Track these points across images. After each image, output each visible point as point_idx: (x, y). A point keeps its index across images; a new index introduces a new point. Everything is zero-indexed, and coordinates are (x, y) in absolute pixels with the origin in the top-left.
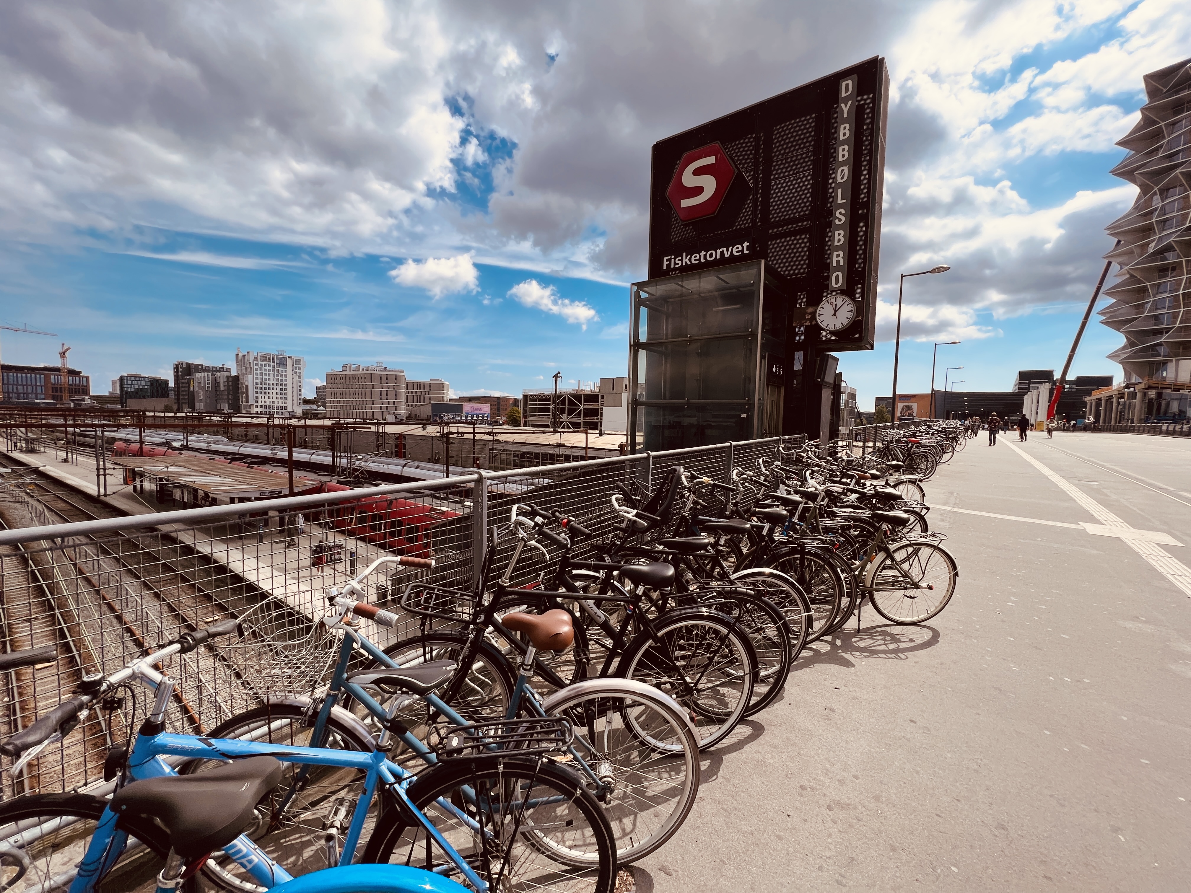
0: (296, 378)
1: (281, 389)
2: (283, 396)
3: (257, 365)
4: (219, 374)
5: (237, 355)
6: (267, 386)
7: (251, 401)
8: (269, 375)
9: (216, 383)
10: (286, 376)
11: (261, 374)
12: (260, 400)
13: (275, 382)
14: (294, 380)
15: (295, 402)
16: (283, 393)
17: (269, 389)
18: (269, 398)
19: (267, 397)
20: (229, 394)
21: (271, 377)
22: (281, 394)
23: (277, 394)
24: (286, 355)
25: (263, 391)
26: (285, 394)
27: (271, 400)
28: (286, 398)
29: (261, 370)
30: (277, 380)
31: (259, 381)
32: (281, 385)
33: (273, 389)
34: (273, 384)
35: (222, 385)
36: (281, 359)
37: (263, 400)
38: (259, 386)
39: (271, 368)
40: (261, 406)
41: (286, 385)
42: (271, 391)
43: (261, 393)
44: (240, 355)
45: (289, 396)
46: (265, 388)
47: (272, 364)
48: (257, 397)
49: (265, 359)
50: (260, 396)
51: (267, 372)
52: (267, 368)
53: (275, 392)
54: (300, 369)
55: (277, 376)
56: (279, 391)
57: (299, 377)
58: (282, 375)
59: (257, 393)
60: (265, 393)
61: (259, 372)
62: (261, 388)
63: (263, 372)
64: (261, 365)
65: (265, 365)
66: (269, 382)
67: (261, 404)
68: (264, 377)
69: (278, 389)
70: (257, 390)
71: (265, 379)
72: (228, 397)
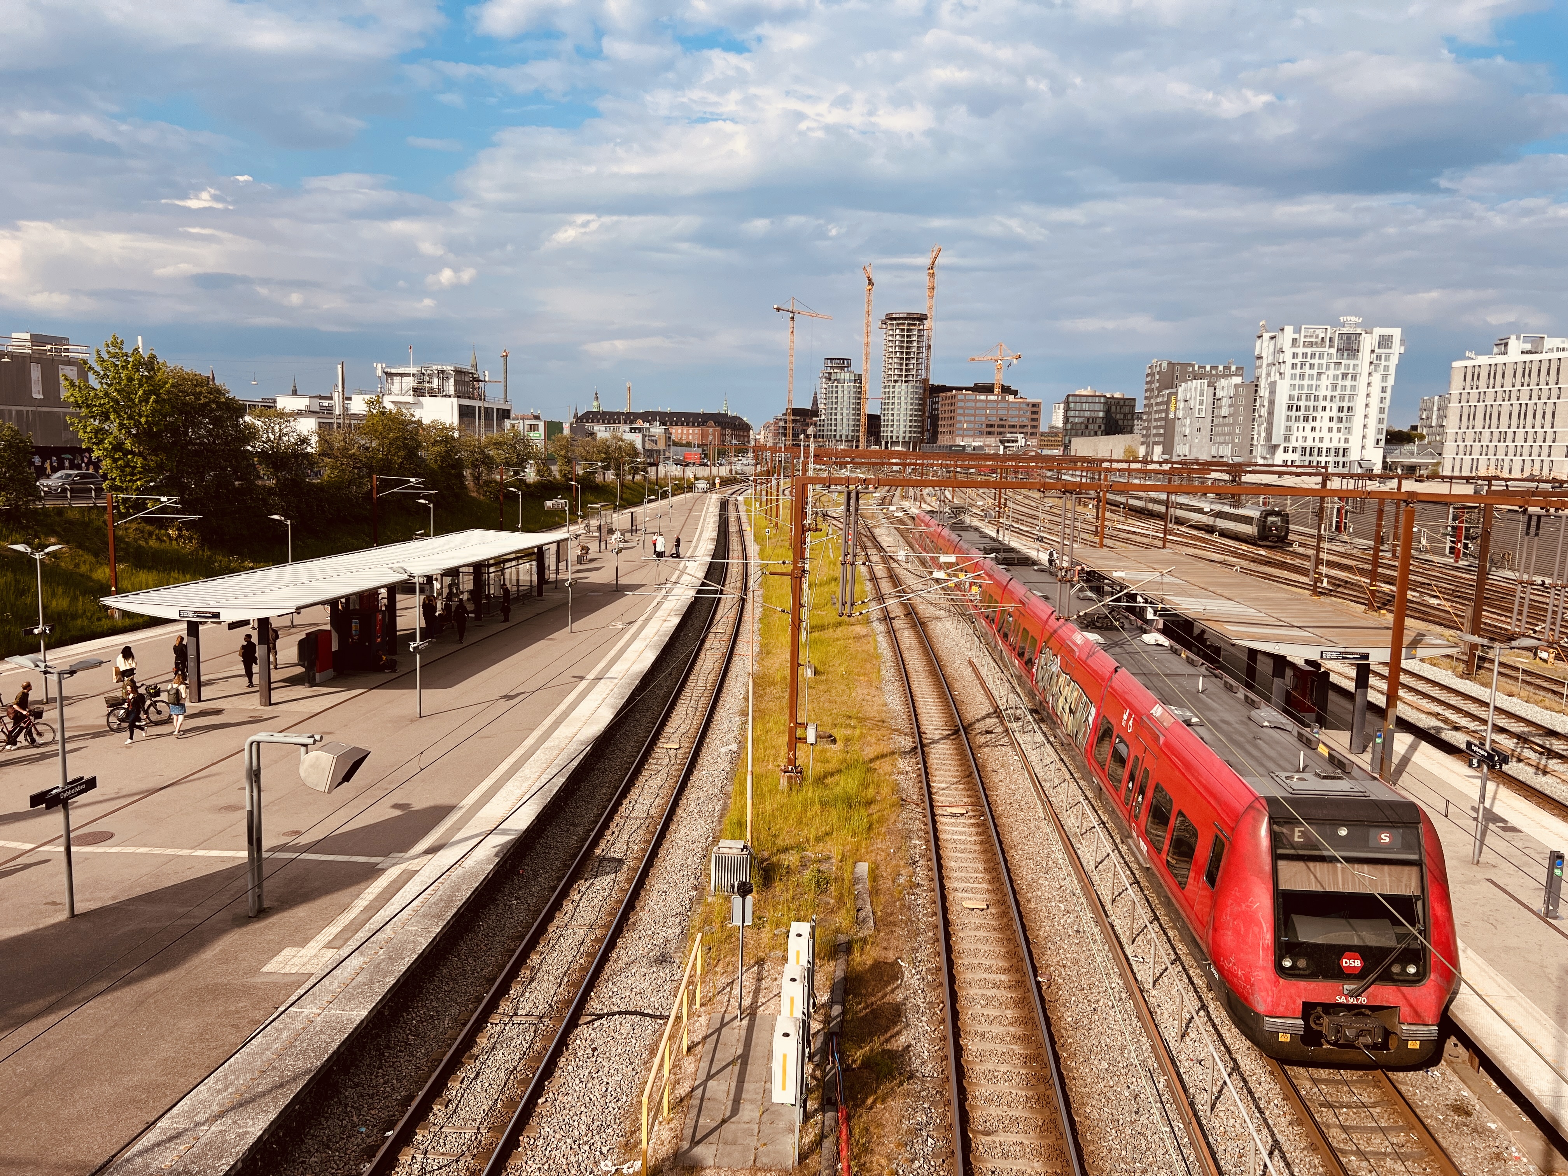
0: (1377, 380)
1: (1341, 409)
2: (1344, 425)
6: (1312, 404)
7: (1277, 438)
8: (1319, 375)
10: (1354, 377)
11: (1302, 376)
12: (1294, 434)
14: (1373, 387)
15: (1369, 438)
16: (1344, 418)
18: (1313, 429)
19: (1308, 428)
20: (1235, 423)
21: (1325, 382)
22: (1340, 420)
23: (1331, 419)
25: (1302, 413)
26: (1350, 420)
28: (1349, 430)
29: (1303, 366)
30: (1335, 387)
32: (1343, 398)
33: (1324, 409)
34: (1325, 398)
36: (1348, 337)
38: (1296, 403)
39: (1324, 361)
40: (1296, 449)
41: (1352, 398)
45: (1357, 425)
46: (1307, 409)
47: (1327, 351)
48: (1289, 429)
49: (1315, 340)
50: (1295, 425)
52: (1316, 361)
53: (1327, 415)
54: (1388, 357)
55: (1336, 377)
56: (1335, 413)
57: (1385, 378)
58: (1345, 376)
59: (1289, 419)
60: (1306, 419)
62: (1299, 408)
63: (1308, 372)
64: (1305, 355)
65: (1313, 356)
66: (1316, 393)
67: (1295, 445)
68: (1307, 382)
69: (1336, 409)
70: (1289, 414)
71: (1310, 386)
72: (1234, 430)
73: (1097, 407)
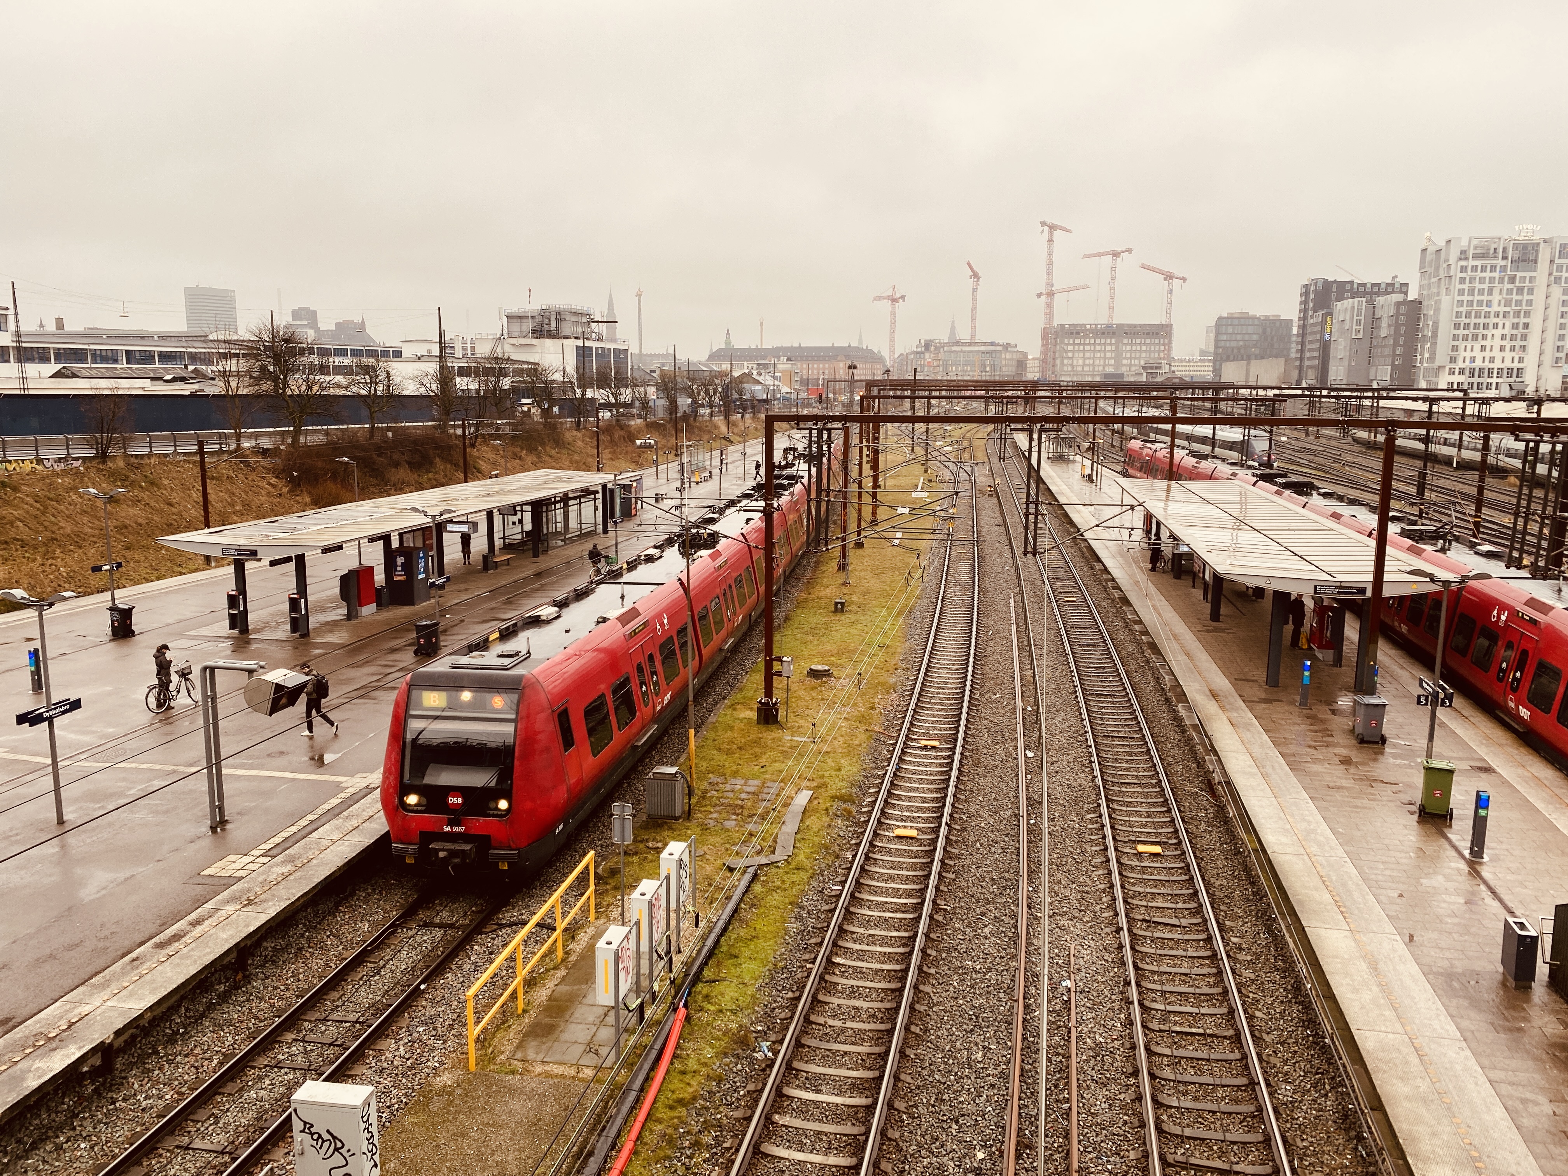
1: (1515, 326)
2: (1518, 343)
3: (1463, 269)
4: (1380, 300)
5: (1425, 249)
6: (1481, 321)
7: (1442, 358)
8: (1491, 290)
9: (1374, 321)
10: (1531, 291)
11: (1471, 292)
12: (1461, 354)
13: (1502, 309)
14: (1552, 300)
15: (1547, 359)
16: (1518, 335)
17: (1486, 326)
18: (1483, 349)
19: (1477, 347)
20: (1396, 344)
21: (1496, 297)
22: (1513, 337)
23: (1503, 337)
24: (1540, 235)
25: (1471, 332)
26: (1524, 337)
27: (1487, 354)
28: (1523, 348)
29: (1472, 280)
30: (1508, 303)
31: (1463, 309)
32: (1517, 314)
33: (1496, 326)
34: (1497, 315)
35: (1384, 324)
36: (1525, 246)
37: (1468, 355)
38: (1464, 320)
39: (1496, 275)
40: (1462, 371)
41: (1528, 314)
42: (1489, 333)
43: (1465, 338)
44: (1431, 249)
45: (1533, 343)
46: (1477, 326)
47: (1500, 262)
48: (1455, 349)
49: (1486, 251)
50: (1462, 344)
51: (1485, 286)
52: (1488, 274)
53: (1498, 333)
55: (1510, 292)
56: (1507, 331)
58: (1520, 290)
59: (1455, 338)
60: (1475, 338)
61: (1466, 286)
62: (1466, 326)
63: (1478, 286)
64: (1475, 268)
65: (1484, 269)
66: (1488, 309)
67: (1462, 365)
68: (1477, 298)
69: (1508, 325)
70: (1457, 332)
71: (1480, 303)
72: (1394, 351)
73: (1250, 330)
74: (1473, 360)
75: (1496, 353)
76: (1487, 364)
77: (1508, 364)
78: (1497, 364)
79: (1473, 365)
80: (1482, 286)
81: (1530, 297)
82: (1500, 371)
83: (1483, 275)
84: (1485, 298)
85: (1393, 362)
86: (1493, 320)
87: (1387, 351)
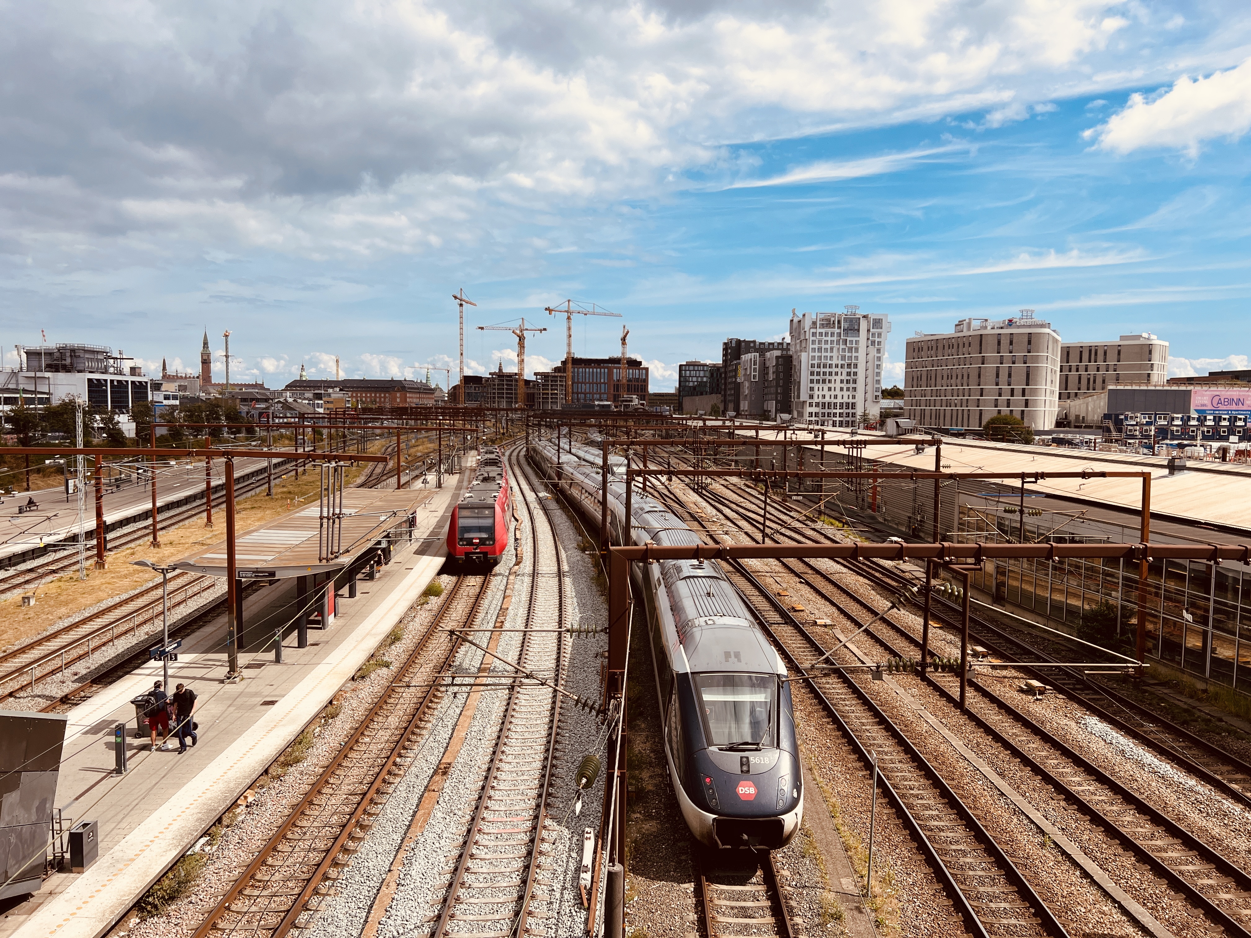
0: (873, 351)
1: (849, 374)
2: (851, 385)
3: (814, 334)
4: (768, 354)
5: (792, 321)
8: (832, 349)
9: (764, 369)
10: (857, 350)
11: (820, 350)
12: (816, 393)
13: (840, 362)
14: (870, 357)
15: (870, 396)
16: (851, 380)
17: (830, 374)
18: (830, 389)
19: (826, 388)
20: (778, 385)
21: (835, 354)
22: (848, 382)
24: (860, 313)
25: (821, 377)
26: (855, 382)
27: (833, 393)
28: (855, 389)
29: (820, 342)
31: (816, 362)
32: (849, 366)
33: (837, 374)
34: (837, 366)
35: (771, 371)
36: (851, 320)
37: (820, 393)
38: (816, 370)
41: (856, 366)
42: (833, 378)
44: (796, 320)
46: (825, 374)
47: (836, 330)
48: (812, 389)
49: (828, 323)
50: (816, 386)
53: (838, 378)
54: (880, 335)
56: (844, 377)
57: (879, 351)
58: (850, 349)
59: (812, 381)
60: (824, 381)
61: (817, 346)
62: (818, 374)
63: (824, 346)
64: (821, 334)
65: (826, 334)
66: (830, 362)
67: (817, 401)
68: (824, 354)
69: (844, 373)
70: (812, 377)
71: (826, 357)
72: (777, 390)
74: (824, 396)
75: (838, 392)
76: (833, 400)
77: (845, 400)
78: (839, 400)
79: (824, 401)
80: (826, 346)
81: (856, 354)
82: (842, 404)
83: (826, 338)
84: (829, 354)
85: (777, 397)
86: (834, 370)
87: (773, 390)
